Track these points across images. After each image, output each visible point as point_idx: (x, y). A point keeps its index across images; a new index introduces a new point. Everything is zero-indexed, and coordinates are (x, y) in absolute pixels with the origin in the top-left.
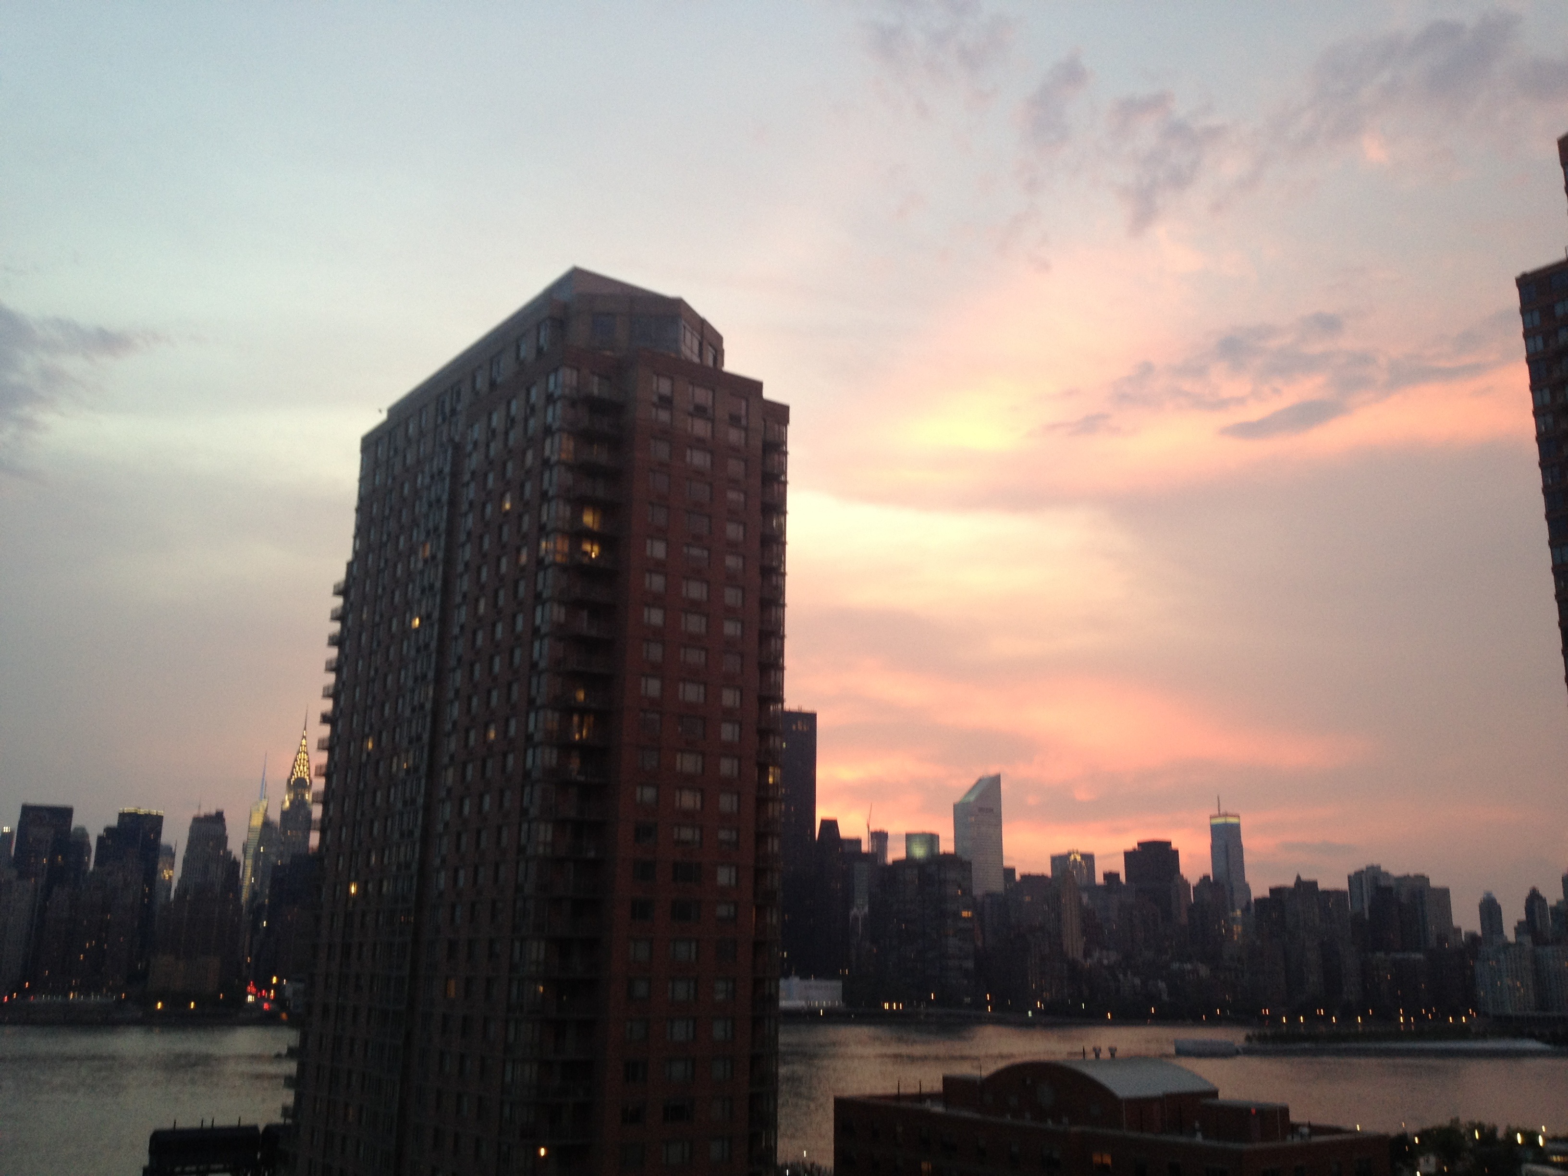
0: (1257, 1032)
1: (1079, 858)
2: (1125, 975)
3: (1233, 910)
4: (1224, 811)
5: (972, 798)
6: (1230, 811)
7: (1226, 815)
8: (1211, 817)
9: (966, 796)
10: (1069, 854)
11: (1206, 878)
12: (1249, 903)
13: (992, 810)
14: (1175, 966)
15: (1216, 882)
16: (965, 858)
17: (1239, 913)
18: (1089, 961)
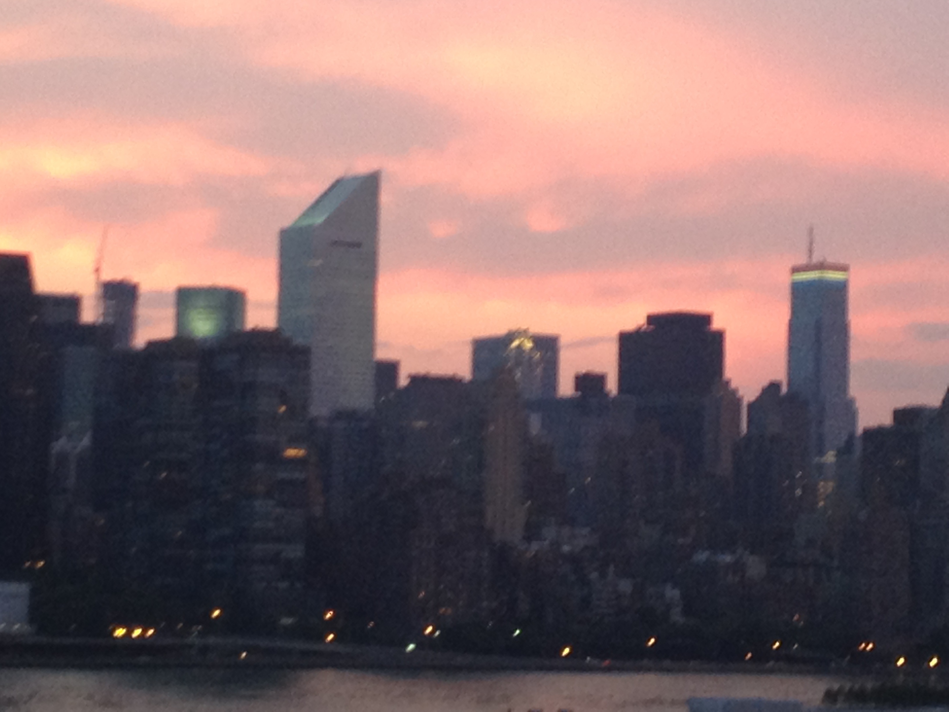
0: (848, 686)
1: (528, 345)
2: (603, 575)
3: (821, 452)
4: (821, 259)
5: (319, 220)
6: (831, 260)
7: (821, 266)
8: (795, 270)
9: (307, 214)
10: (510, 337)
11: (774, 387)
12: (851, 436)
13: (358, 245)
14: (702, 556)
15: (792, 396)
16: (299, 341)
17: (830, 457)
18: (535, 546)
